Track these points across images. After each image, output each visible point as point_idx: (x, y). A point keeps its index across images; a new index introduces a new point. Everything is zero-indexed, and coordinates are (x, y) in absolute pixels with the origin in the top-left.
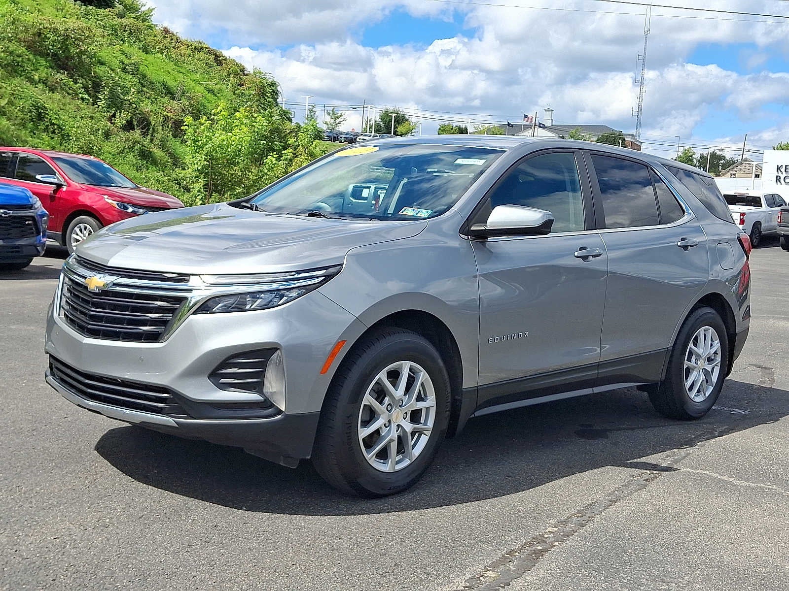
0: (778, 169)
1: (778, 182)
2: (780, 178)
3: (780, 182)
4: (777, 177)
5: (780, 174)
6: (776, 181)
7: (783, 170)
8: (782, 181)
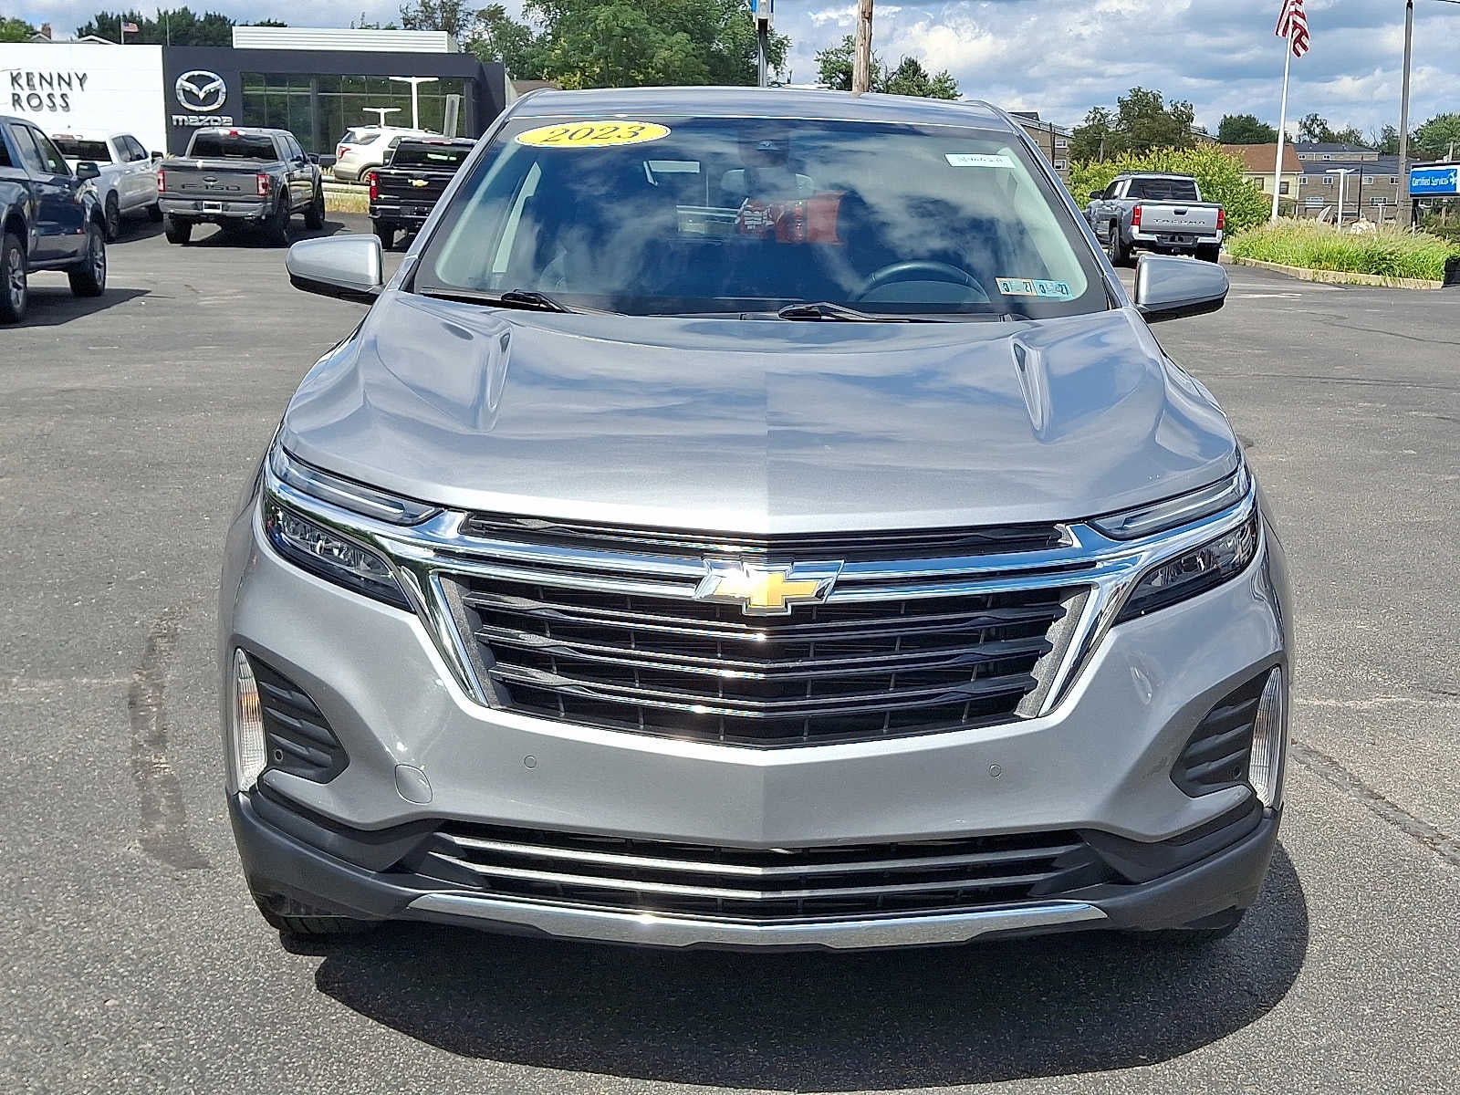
0: (14, 80)
1: (17, 106)
2: (19, 97)
3: (20, 105)
4: (14, 95)
5: (18, 90)
6: (14, 105)
7: (23, 81)
8: (24, 103)
